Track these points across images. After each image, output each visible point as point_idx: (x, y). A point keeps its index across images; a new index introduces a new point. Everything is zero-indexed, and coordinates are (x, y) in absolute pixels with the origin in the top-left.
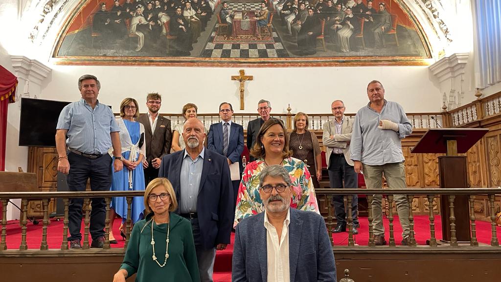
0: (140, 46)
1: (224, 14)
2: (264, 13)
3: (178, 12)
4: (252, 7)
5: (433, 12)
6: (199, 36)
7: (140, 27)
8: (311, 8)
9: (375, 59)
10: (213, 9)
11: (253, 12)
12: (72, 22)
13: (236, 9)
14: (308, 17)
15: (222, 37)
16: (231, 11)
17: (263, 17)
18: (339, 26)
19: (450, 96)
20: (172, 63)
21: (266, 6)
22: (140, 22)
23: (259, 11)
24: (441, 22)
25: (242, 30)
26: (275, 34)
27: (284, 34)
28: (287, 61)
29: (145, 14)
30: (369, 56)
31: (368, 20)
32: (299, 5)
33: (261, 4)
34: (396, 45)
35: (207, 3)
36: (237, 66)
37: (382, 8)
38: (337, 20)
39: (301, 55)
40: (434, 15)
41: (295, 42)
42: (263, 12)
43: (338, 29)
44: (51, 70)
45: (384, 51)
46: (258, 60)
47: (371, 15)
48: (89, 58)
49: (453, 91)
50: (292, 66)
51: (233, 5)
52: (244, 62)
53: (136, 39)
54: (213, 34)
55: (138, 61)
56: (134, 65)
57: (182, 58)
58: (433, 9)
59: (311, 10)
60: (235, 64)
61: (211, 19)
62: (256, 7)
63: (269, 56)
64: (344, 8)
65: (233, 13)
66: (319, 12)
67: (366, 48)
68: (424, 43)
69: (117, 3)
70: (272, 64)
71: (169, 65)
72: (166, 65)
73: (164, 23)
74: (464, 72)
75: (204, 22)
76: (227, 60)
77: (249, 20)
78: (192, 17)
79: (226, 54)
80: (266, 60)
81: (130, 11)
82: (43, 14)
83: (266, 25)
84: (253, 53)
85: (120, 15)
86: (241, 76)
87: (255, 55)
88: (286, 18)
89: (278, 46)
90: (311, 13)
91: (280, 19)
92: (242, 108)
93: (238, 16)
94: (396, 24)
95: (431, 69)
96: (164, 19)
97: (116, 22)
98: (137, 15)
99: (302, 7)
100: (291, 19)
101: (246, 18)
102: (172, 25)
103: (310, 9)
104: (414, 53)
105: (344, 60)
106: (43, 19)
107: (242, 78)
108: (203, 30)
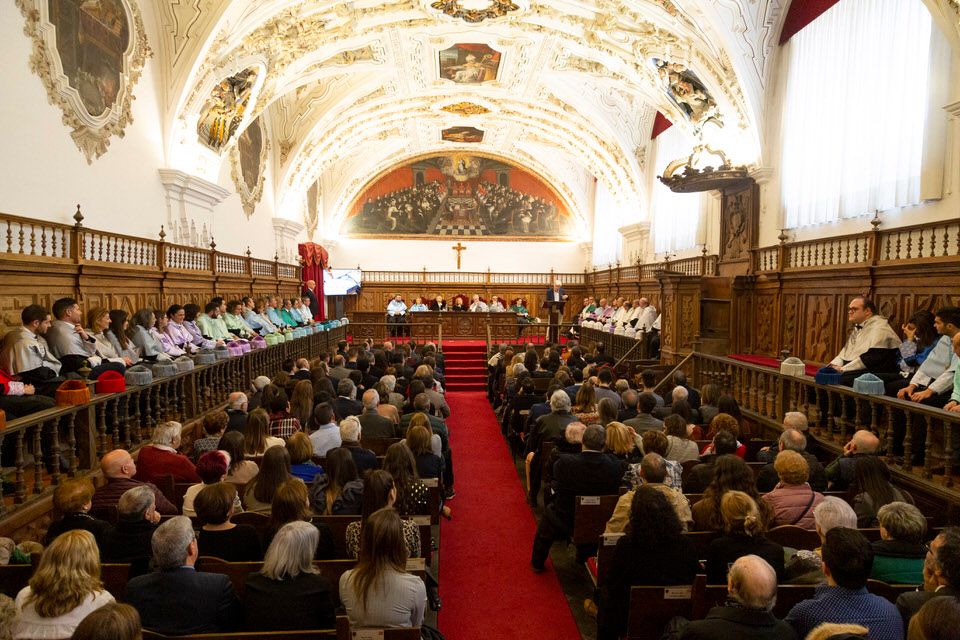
0: (394, 227)
1: (448, 205)
3: (418, 204)
4: (466, 201)
6: (432, 220)
7: (394, 214)
9: (544, 238)
10: (441, 202)
11: (467, 205)
12: (350, 210)
13: (456, 202)
14: (502, 208)
15: (447, 221)
16: (453, 203)
17: (473, 208)
18: (523, 215)
20: (415, 238)
21: (475, 201)
22: (393, 211)
23: (471, 204)
25: (459, 216)
26: (481, 220)
27: (487, 220)
28: (489, 237)
29: (397, 205)
30: (540, 236)
31: (541, 212)
32: (497, 200)
33: (473, 199)
34: (558, 229)
35: (437, 198)
36: (456, 241)
37: (551, 204)
38: (522, 211)
39: (497, 234)
41: (494, 225)
42: (474, 205)
43: (522, 217)
45: (550, 233)
46: (470, 237)
47: (544, 208)
48: (362, 234)
50: (491, 241)
51: (454, 200)
52: (461, 238)
53: (390, 223)
54: (441, 219)
55: (392, 237)
56: (390, 239)
57: (421, 235)
60: (454, 239)
61: (439, 209)
62: (469, 201)
63: (477, 234)
64: (526, 203)
65: (454, 205)
66: (510, 205)
67: (539, 230)
69: (379, 198)
70: (479, 240)
71: (411, 239)
73: (409, 212)
75: (435, 211)
76: (450, 236)
77: (464, 210)
78: (427, 207)
79: (449, 232)
80: (475, 237)
81: (387, 203)
83: (475, 214)
84: (467, 231)
85: (380, 206)
86: (458, 246)
87: (468, 234)
88: (488, 209)
89: (483, 227)
90: (505, 205)
91: (485, 210)
92: (459, 268)
93: (457, 207)
94: (559, 215)
96: (409, 208)
97: (378, 211)
98: (392, 206)
99: (499, 201)
100: (492, 209)
101: (463, 208)
102: (414, 212)
103: (504, 203)
104: (568, 234)
105: (526, 238)
107: (459, 248)
108: (434, 216)
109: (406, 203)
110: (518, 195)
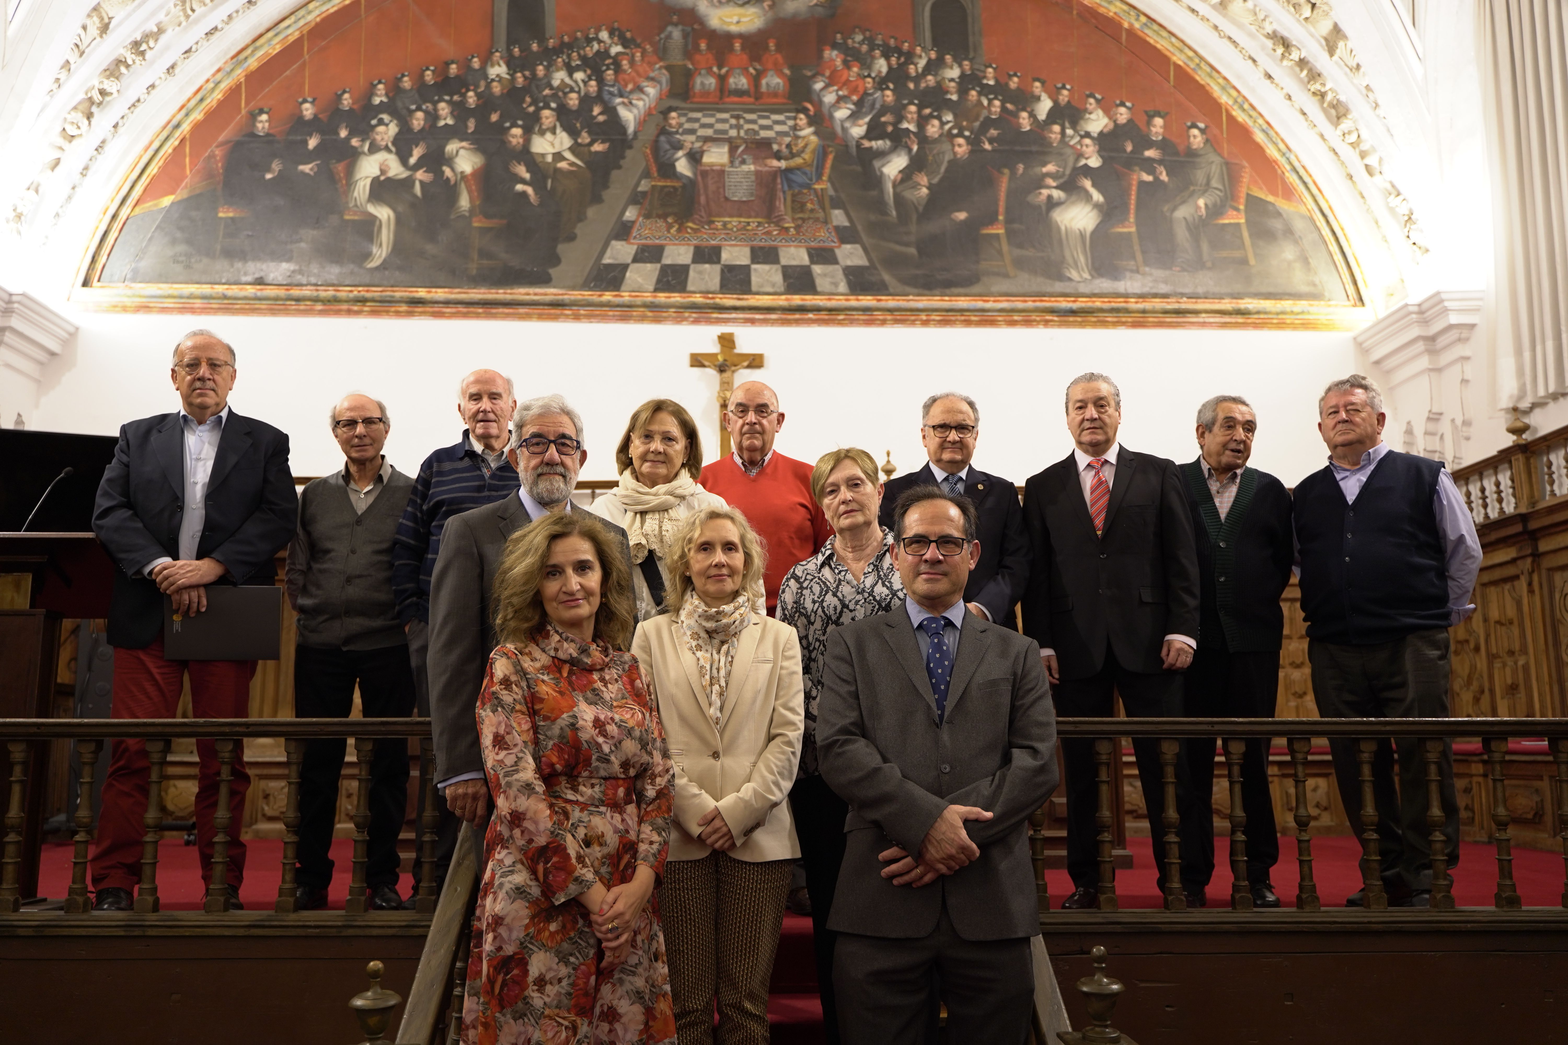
0: (380, 252)
1: (667, 147)
2: (806, 146)
3: (514, 141)
4: (763, 127)
5: (1363, 155)
6: (581, 217)
7: (383, 189)
8: (960, 135)
9: (1176, 306)
10: (631, 129)
11: (766, 144)
12: (153, 170)
13: (709, 132)
14: (949, 162)
15: (661, 223)
16: (692, 138)
17: (798, 161)
18: (1057, 194)
19: (1426, 433)
20: (488, 308)
21: (810, 124)
22: (383, 172)
23: (787, 140)
24: (1389, 187)
25: (727, 199)
26: (839, 217)
27: (873, 217)
28: (882, 304)
29: (401, 145)
30: (1155, 296)
31: (1150, 178)
32: (922, 122)
33: (795, 118)
34: (1244, 262)
35: (610, 110)
36: (710, 321)
37: (1196, 139)
38: (1048, 175)
39: (928, 286)
40: (1367, 166)
41: (907, 245)
42: (801, 143)
43: (1052, 204)
44: (77, 329)
45: (1205, 281)
46: (782, 301)
47: (1161, 162)
48: (206, 289)
49: (1434, 417)
50: (897, 322)
51: (697, 120)
52: (735, 309)
54: (630, 214)
55: (373, 300)
56: (358, 313)
57: (522, 290)
58: (1364, 147)
59: (961, 141)
60: (701, 313)
61: (622, 162)
62: (778, 128)
63: (819, 289)
64: (1072, 137)
65: (697, 145)
66: (987, 146)
67: (1147, 269)
68: (1338, 257)
69: (308, 110)
70: (830, 316)
71: (477, 316)
72: (465, 316)
73: (463, 175)
74: (1467, 353)
75: (598, 172)
76: (676, 298)
77: (752, 168)
78: (558, 157)
79: (673, 278)
80: (809, 300)
81: (351, 134)
82: (61, 142)
83: (808, 187)
84: (766, 276)
85: (315, 148)
86: (722, 352)
87: (773, 285)
88: (877, 164)
89: (851, 255)
90: (962, 148)
91: (859, 169)
93: (716, 156)
94: (1243, 195)
95: (1361, 344)
96: (465, 160)
97: (303, 173)
98: (374, 149)
99: (933, 129)
100: (894, 166)
101: (743, 162)
102: (492, 181)
103: (957, 136)
104: (1304, 289)
105: (1075, 306)
106: (59, 159)
107: (727, 362)
108: (597, 199)
109: (456, 132)
110: (1025, 100)
